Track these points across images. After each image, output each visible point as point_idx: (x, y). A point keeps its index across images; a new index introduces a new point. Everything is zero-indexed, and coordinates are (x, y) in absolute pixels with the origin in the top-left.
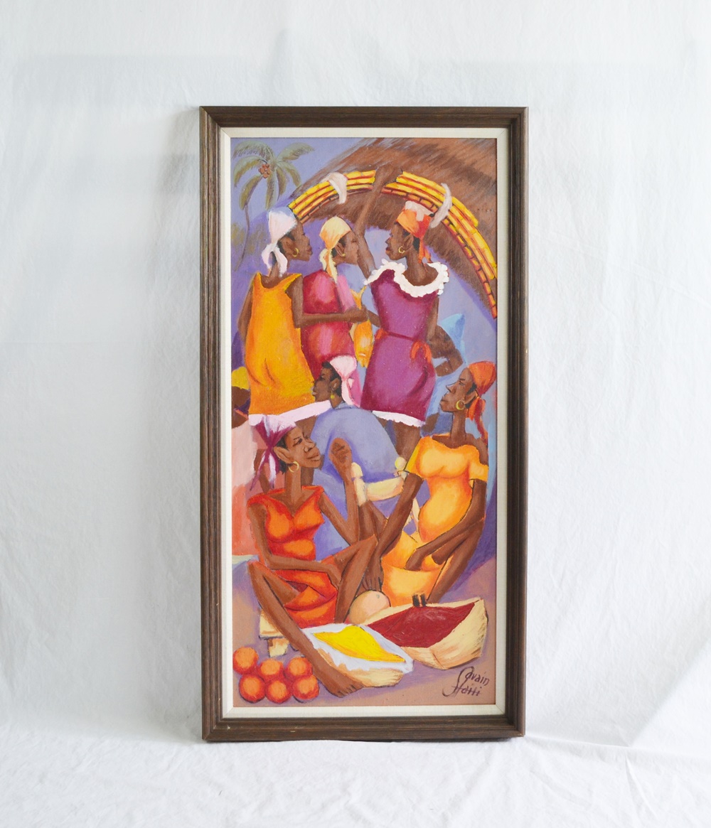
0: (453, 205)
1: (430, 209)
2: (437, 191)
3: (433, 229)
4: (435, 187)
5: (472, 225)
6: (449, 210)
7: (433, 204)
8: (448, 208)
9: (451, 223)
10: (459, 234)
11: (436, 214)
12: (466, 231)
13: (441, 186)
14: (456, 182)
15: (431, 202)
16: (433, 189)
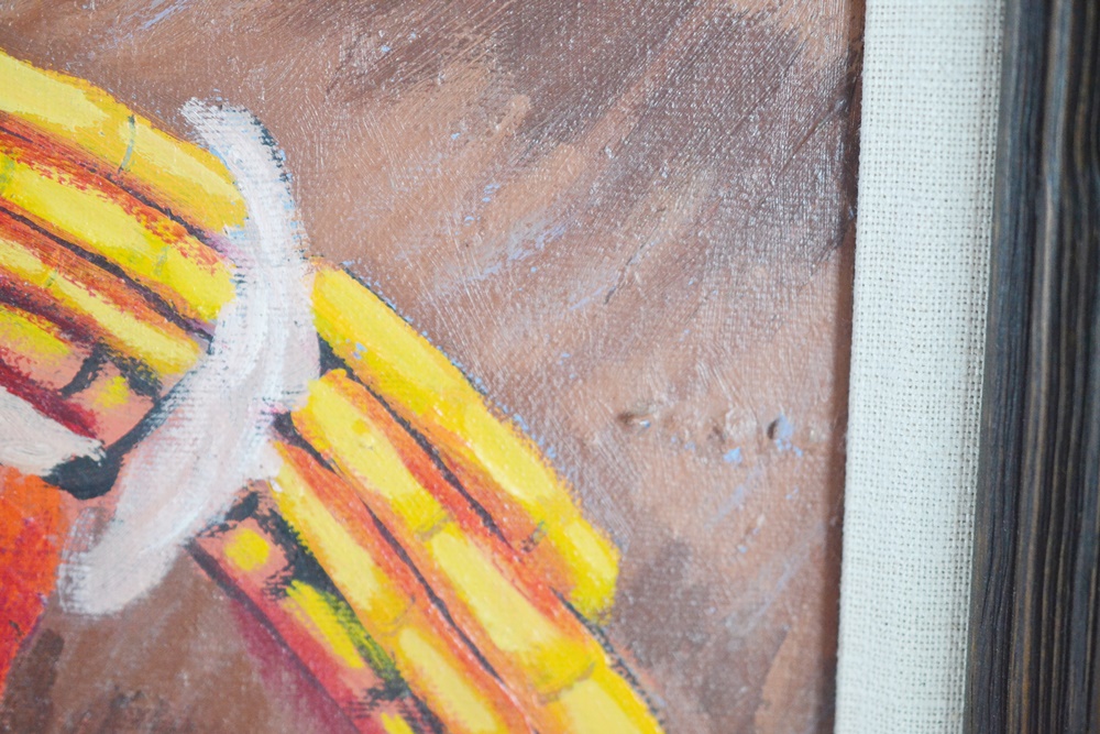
0: (329, 360)
1: (62, 408)
2: (140, 199)
3: (100, 632)
4: (108, 153)
5: (551, 595)
6: (283, 425)
7: (97, 352)
8: (273, 393)
9: (307, 567)
10: (393, 687)
11: (133, 465)
12: (480, 663)
13: (182, 132)
14: (361, 91)
15: (74, 328)
16: (88, 171)
